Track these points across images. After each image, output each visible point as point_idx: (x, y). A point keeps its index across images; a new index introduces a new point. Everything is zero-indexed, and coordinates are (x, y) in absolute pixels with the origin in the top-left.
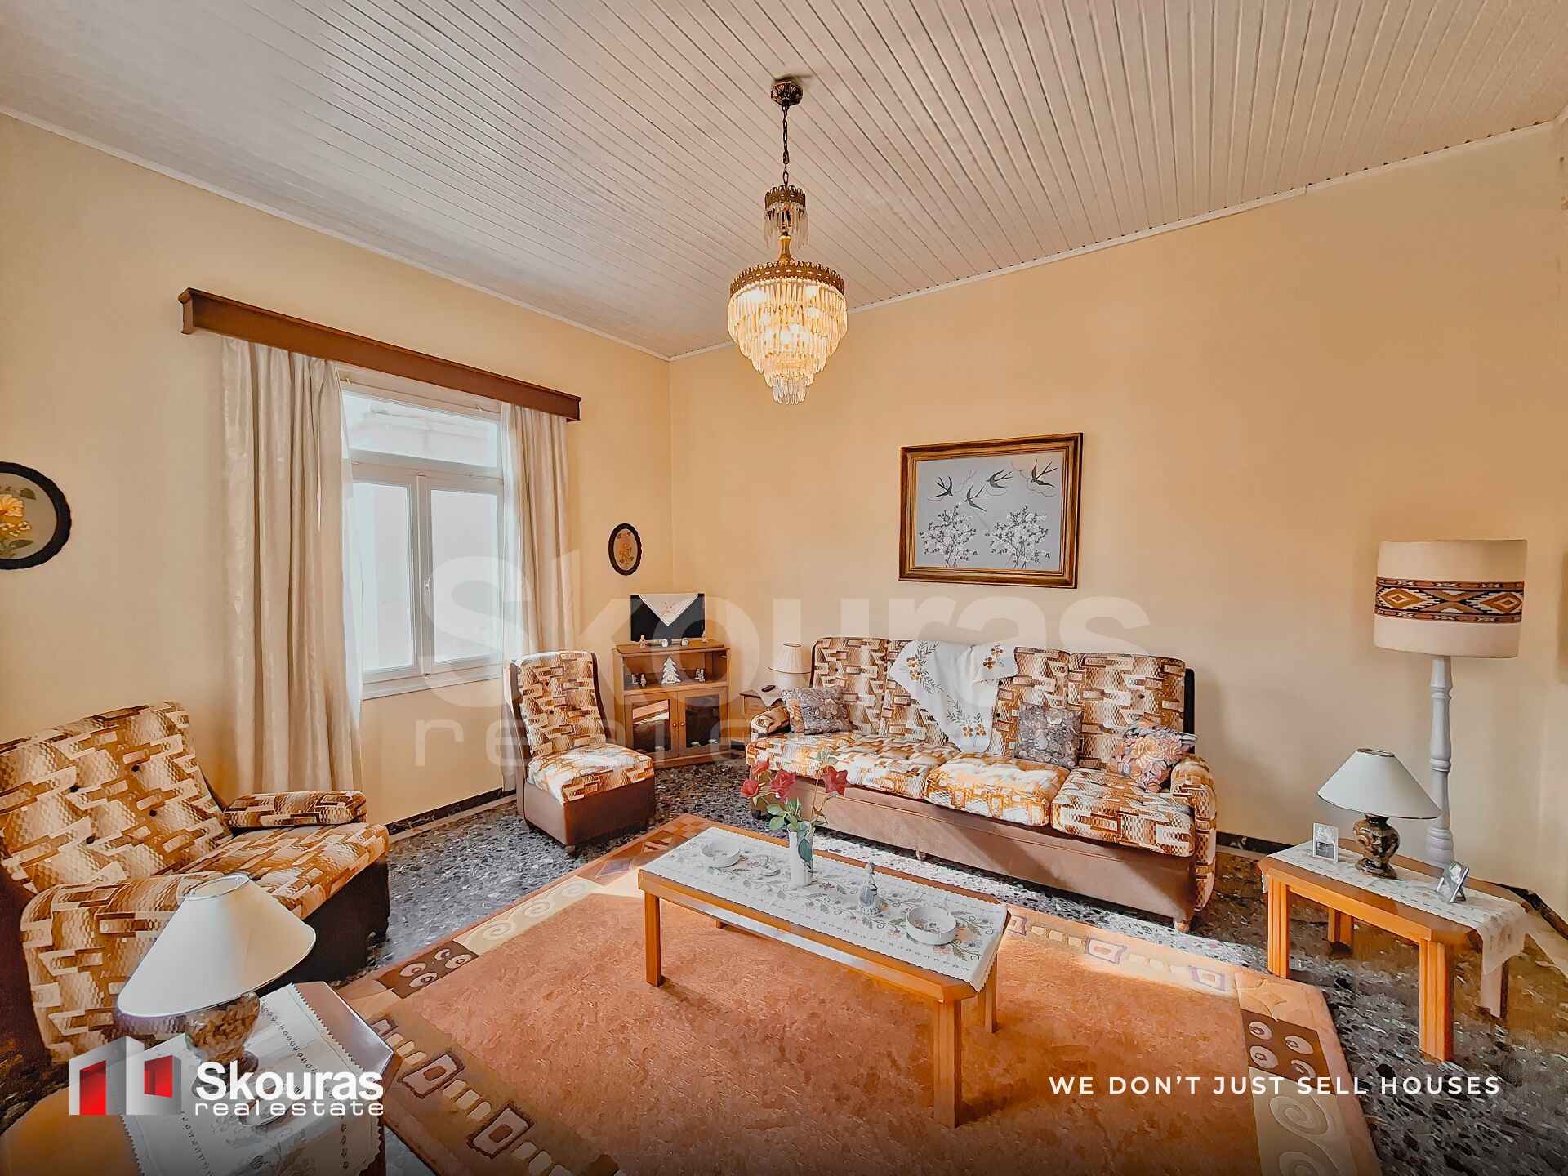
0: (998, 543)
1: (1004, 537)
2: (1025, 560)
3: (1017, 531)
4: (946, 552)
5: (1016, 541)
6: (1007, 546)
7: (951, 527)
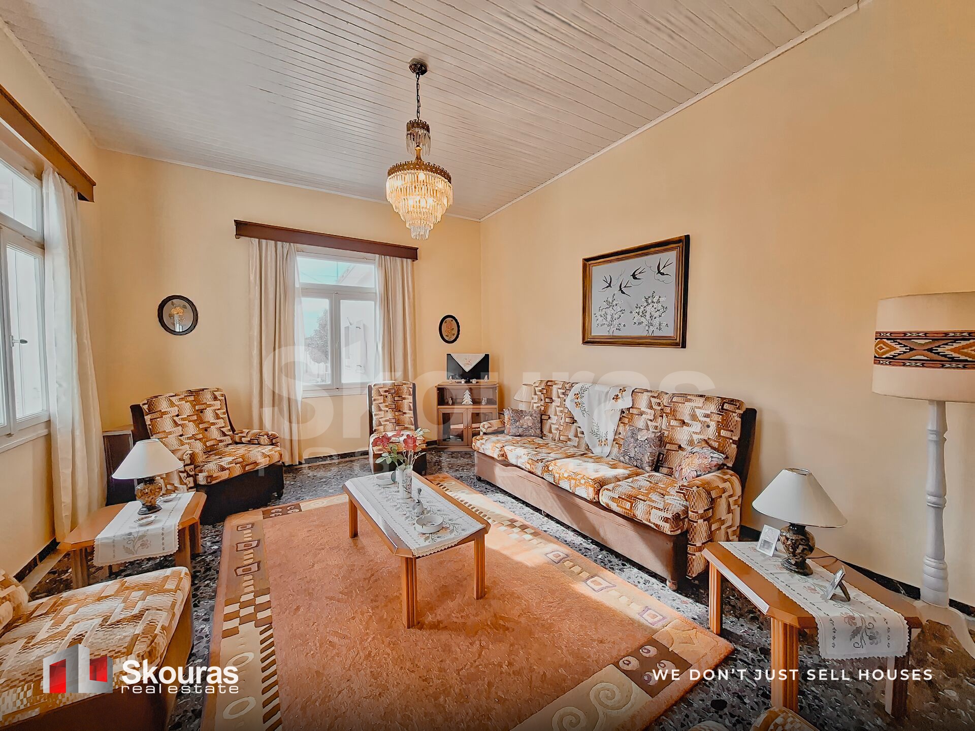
0: (637, 318)
1: (641, 314)
2: (653, 329)
3: (649, 308)
4: (608, 326)
5: (648, 315)
6: (643, 319)
7: (611, 308)
